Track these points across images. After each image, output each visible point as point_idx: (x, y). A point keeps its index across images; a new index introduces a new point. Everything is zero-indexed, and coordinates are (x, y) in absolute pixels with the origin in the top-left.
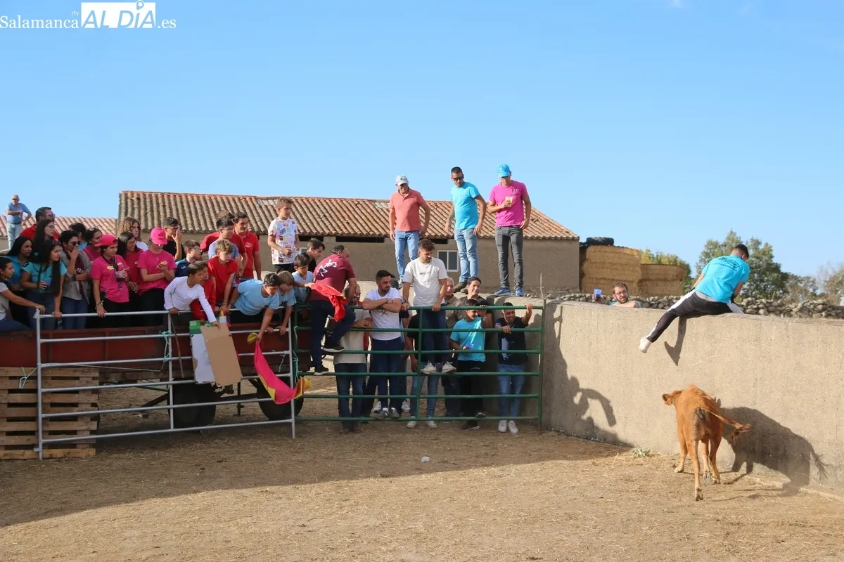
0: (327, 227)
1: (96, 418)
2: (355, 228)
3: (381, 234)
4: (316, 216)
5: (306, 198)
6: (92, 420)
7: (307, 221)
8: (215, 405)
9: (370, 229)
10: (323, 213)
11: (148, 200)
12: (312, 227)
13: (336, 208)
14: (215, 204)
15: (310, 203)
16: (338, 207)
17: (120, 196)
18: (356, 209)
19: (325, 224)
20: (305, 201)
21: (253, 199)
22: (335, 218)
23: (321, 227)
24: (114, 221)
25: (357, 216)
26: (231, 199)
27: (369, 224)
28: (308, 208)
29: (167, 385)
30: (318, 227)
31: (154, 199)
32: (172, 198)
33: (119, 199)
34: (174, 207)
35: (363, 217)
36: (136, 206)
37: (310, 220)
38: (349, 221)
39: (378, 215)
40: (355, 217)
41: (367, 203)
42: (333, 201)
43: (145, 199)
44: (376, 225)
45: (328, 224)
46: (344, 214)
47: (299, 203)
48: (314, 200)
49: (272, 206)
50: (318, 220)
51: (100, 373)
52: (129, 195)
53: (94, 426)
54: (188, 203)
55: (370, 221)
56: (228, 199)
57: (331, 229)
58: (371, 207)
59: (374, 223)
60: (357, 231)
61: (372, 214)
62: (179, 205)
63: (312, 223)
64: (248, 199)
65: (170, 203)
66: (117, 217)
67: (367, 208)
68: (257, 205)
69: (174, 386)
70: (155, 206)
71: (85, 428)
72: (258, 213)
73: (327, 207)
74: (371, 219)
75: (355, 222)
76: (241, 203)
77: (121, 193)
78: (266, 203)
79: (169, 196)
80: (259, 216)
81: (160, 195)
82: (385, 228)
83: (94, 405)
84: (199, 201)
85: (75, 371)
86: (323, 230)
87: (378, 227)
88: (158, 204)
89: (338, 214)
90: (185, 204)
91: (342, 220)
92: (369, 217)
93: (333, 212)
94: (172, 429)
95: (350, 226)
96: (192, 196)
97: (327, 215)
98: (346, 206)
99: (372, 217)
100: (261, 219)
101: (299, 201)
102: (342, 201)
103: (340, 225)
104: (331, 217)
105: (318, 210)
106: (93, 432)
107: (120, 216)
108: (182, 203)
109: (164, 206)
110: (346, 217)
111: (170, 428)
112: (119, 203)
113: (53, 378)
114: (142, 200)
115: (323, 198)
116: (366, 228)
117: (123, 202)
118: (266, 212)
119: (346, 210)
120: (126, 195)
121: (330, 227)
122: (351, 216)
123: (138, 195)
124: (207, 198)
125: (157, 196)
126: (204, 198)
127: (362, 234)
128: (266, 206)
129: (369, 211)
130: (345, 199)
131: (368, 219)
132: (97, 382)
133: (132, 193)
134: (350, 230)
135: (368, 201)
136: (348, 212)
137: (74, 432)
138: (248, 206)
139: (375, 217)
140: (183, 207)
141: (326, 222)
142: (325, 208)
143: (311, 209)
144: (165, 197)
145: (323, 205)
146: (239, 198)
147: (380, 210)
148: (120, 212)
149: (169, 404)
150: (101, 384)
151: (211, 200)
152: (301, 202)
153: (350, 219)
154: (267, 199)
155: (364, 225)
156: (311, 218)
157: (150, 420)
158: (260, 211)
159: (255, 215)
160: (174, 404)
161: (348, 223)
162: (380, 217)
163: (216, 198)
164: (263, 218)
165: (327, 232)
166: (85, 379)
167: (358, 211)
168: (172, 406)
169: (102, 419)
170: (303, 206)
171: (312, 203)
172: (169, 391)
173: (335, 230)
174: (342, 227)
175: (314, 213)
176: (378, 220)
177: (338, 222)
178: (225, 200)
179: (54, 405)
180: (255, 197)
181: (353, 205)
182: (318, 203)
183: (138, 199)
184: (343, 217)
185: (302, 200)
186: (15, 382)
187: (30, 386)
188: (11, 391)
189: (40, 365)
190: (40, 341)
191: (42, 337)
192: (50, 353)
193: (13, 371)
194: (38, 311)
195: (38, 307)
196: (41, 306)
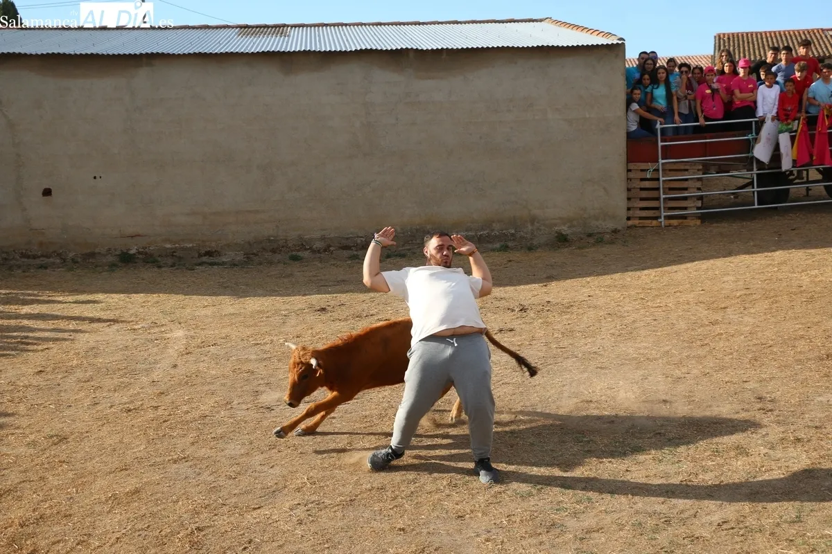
1: (701, 198)
6: (698, 199)
8: (789, 189)
11: (736, 38)
14: (789, 38)
17: (715, 37)
21: (820, 31)
24: (710, 57)
26: (801, 33)
29: (752, 174)
31: (740, 36)
32: (754, 37)
33: (714, 40)
34: (756, 43)
43: (734, 38)
51: (703, 166)
52: (722, 36)
53: (699, 204)
54: (767, 38)
56: (799, 32)
62: (760, 40)
64: (815, 31)
65: (753, 40)
66: (713, 54)
68: (823, 36)
69: (758, 175)
70: (741, 43)
71: (692, 205)
76: (810, 34)
77: (715, 35)
79: (751, 36)
81: (745, 35)
83: (699, 189)
84: (776, 36)
85: (686, 165)
88: (743, 41)
90: (764, 39)
94: (756, 206)
96: (770, 33)
106: (698, 208)
108: (762, 39)
109: (748, 43)
111: (754, 205)
112: (714, 43)
113: (670, 170)
114: (731, 39)
117: (717, 41)
120: (719, 36)
123: (729, 35)
125: (742, 35)
126: (780, 33)
132: (701, 172)
133: (724, 35)
137: (685, 208)
138: (815, 36)
140: (763, 42)
146: (808, 31)
149: (753, 188)
150: (703, 174)
157: (739, 200)
160: (757, 188)
166: (692, 171)
168: (756, 189)
169: (705, 200)
172: (753, 179)
179: (670, 189)
180: (821, 29)
183: (729, 39)
186: (644, 173)
187: (656, 176)
188: (642, 180)
189: (661, 161)
190: (660, 144)
191: (662, 142)
192: (668, 152)
193: (643, 166)
194: (659, 123)
195: (659, 120)
196: (662, 120)
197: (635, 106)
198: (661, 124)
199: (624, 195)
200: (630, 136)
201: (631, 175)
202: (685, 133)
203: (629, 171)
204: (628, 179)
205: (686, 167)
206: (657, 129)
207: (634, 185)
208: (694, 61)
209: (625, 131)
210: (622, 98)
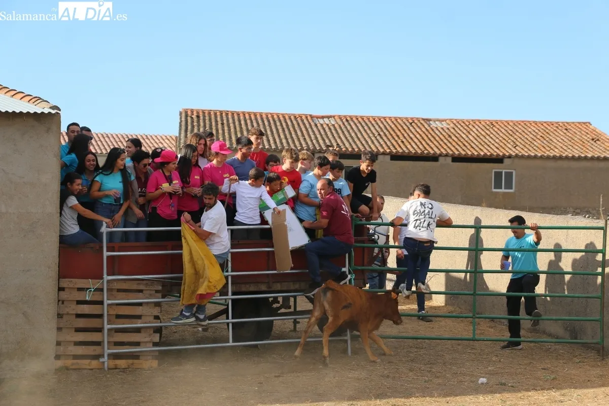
0: (381, 145)
1: (158, 330)
2: (409, 146)
3: (435, 153)
4: (371, 135)
5: (361, 117)
6: (155, 332)
7: (362, 140)
8: (272, 321)
9: (425, 148)
10: (377, 131)
11: (207, 118)
12: (366, 146)
13: (391, 127)
14: (272, 122)
15: (365, 122)
16: (393, 126)
17: (181, 113)
18: (411, 128)
19: (379, 143)
20: (360, 119)
21: (309, 118)
22: (390, 137)
23: (375, 146)
24: (174, 138)
25: (412, 135)
26: (287, 117)
27: (424, 143)
28: (363, 127)
29: (226, 299)
30: (372, 146)
31: (213, 116)
32: (230, 117)
33: (179, 117)
34: (232, 125)
35: (418, 136)
36: (195, 124)
37: (365, 139)
38: (404, 140)
39: (433, 134)
40: (409, 135)
41: (422, 122)
42: (388, 120)
43: (204, 116)
44: (430, 144)
45: (382, 143)
46: (399, 133)
47: (354, 122)
48: (369, 119)
49: (328, 125)
50: (373, 138)
51: (163, 286)
52: (189, 113)
53: (156, 338)
54: (245, 121)
55: (425, 140)
56: (284, 117)
57: (386, 148)
58: (426, 126)
59: (429, 142)
60: (411, 149)
61: (427, 133)
62: (237, 123)
63: (367, 142)
64: (304, 117)
65: (228, 121)
66: (178, 135)
67: (421, 126)
68: (312, 124)
69: (233, 300)
70: (214, 124)
71: (147, 339)
72: (313, 131)
73: (382, 126)
74: (425, 138)
75: (410, 141)
76: (297, 121)
77: (181, 110)
78: (321, 121)
79: (227, 114)
80: (314, 134)
81: (218, 114)
82: (440, 147)
83: (157, 318)
84: (256, 119)
85: (139, 284)
86: (377, 148)
87: (432, 146)
88: (216, 121)
89: (392, 132)
90: (243, 122)
91: (396, 138)
92: (423, 135)
93: (388, 130)
94: (231, 344)
95: (404, 144)
96: (249, 114)
97: (382, 133)
98: (400, 125)
99: (427, 136)
100: (316, 138)
101: (354, 119)
102: (396, 120)
103: (395, 143)
104: (386, 135)
105: (372, 128)
106: (155, 344)
107: (180, 134)
108: (240, 121)
109: (223, 124)
110: (401, 136)
111: (228, 342)
112: (179, 121)
113: (119, 290)
114: (201, 118)
115: (378, 117)
116: (421, 146)
117: (183, 119)
118: (322, 131)
119: (400, 128)
120: (186, 112)
121: (384, 145)
122: (406, 135)
123: (198, 113)
124: (264, 116)
125: (215, 114)
126: (261, 116)
127: (416, 152)
128: (322, 125)
129: (424, 129)
130: (400, 118)
131: (423, 139)
132: (160, 295)
133: (192, 111)
134: (405, 149)
135: (424, 119)
136: (402, 131)
137: (137, 344)
138: (304, 124)
139: (430, 136)
140: (240, 124)
141: (381, 141)
142: (379, 127)
143: (366, 128)
144: (224, 114)
145: (377, 124)
146: (295, 117)
147: (435, 130)
148: (180, 129)
149: (228, 318)
150: (163, 297)
151: (267, 118)
152: (356, 121)
153: (405, 138)
154: (323, 117)
155: (418, 143)
156: (366, 136)
157: (209, 334)
158: (315, 129)
159: (311, 133)
160: (232, 318)
161: (403, 142)
162: (435, 136)
163: (273, 117)
164: (318, 136)
165: (382, 150)
166: (148, 292)
167: (413, 130)
168: (231, 320)
169: (164, 332)
170: (359, 125)
171: (367, 121)
172: (228, 305)
173: (390, 149)
174: (397, 146)
175: (369, 132)
176: (432, 139)
177: (393, 141)
178: (282, 118)
179: (118, 316)
180: (310, 115)
181: (408, 124)
182: (373, 122)
183: (198, 117)
184: (398, 136)
185: (357, 119)
186: (82, 293)
187: (97, 298)
188: (79, 302)
189: (106, 278)
190: (106, 254)
191: (108, 251)
192: (116, 265)
193: (81, 283)
194: (105, 225)
195: (105, 221)
196: (108, 220)
197: (73, 201)
198: (108, 227)
199: (53, 324)
200: (64, 240)
201: (64, 295)
202: (137, 240)
203: (61, 289)
204: (59, 301)
205: (141, 287)
206: (102, 233)
207: (67, 310)
208: (153, 142)
209: (58, 234)
210: (55, 187)
